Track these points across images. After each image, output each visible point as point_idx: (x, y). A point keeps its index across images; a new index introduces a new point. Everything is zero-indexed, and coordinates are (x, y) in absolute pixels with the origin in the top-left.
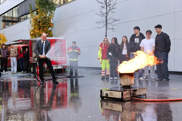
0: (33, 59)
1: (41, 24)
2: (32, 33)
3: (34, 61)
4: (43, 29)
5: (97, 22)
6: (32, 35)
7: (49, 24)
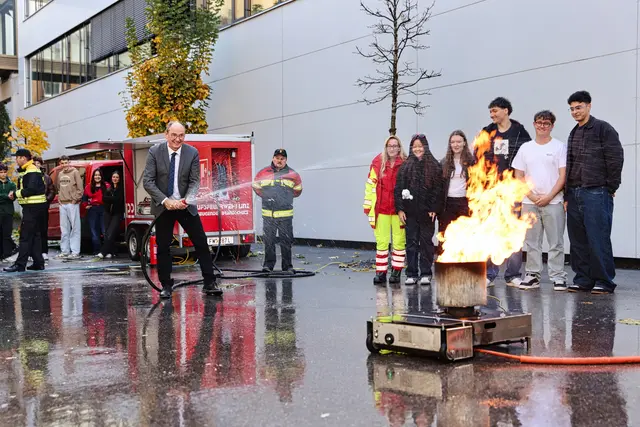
0: (135, 210)
1: (165, 86)
2: (134, 118)
3: (143, 216)
4: (172, 105)
5: (360, 82)
6: (133, 126)
7: (195, 87)
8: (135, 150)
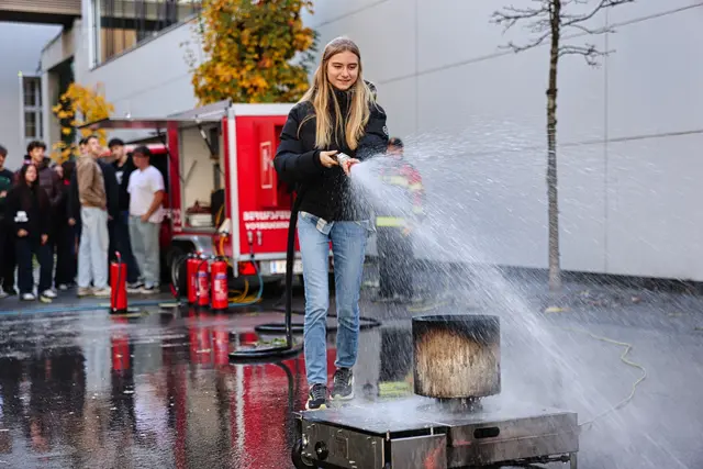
0: (182, 220)
1: (246, 33)
2: (203, 82)
3: (189, 229)
4: (255, 60)
5: (499, 17)
6: (203, 93)
7: (290, 32)
8: (181, 129)
